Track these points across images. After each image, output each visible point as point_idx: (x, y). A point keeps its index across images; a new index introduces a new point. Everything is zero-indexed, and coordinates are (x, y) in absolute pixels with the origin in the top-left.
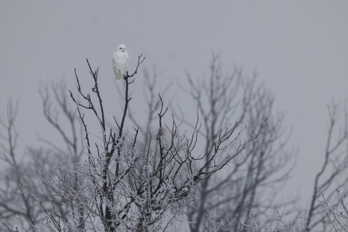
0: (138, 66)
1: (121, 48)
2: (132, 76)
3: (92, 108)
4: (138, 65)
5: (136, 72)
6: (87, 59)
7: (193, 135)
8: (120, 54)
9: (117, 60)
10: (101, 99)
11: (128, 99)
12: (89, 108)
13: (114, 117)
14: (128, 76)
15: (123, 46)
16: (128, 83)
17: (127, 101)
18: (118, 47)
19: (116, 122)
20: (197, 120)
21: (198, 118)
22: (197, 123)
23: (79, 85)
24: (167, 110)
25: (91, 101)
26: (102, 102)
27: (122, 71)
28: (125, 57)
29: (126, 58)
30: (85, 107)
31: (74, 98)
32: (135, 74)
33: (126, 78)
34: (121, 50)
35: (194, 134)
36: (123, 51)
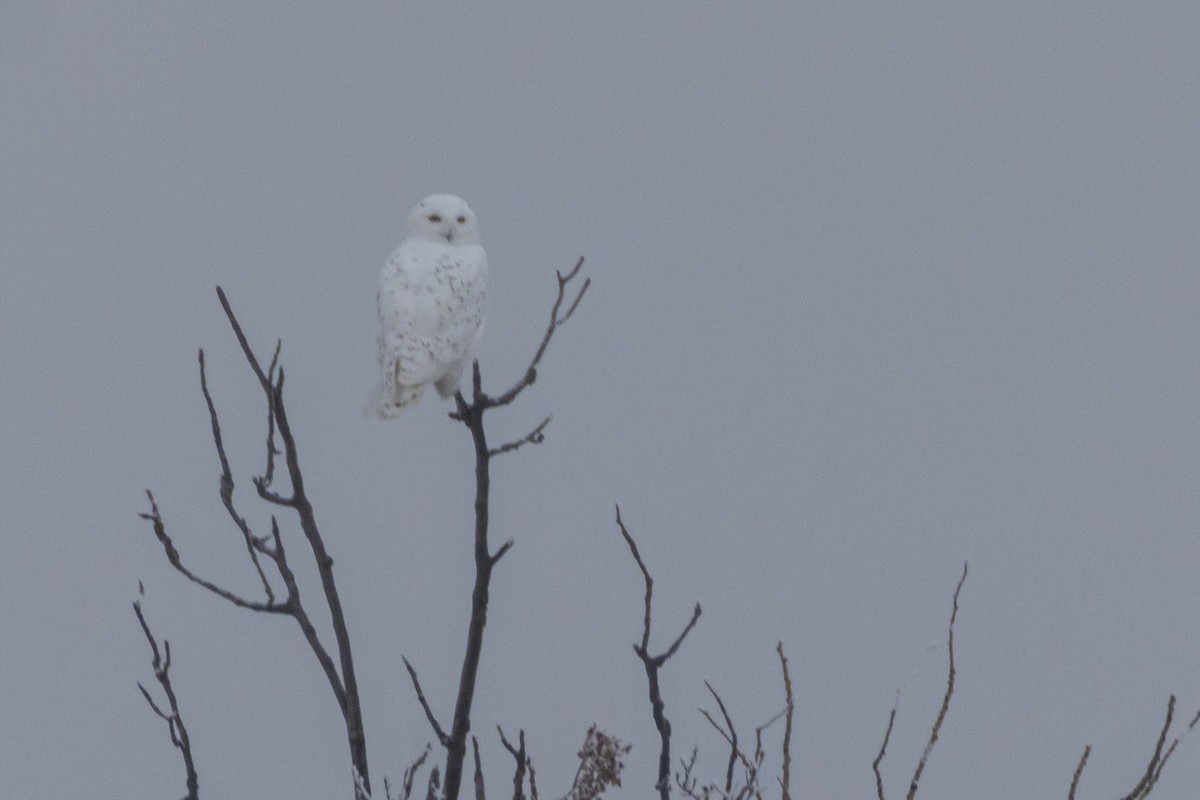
0: (547, 339)
1: (435, 218)
2: (507, 399)
3: (292, 607)
4: (551, 331)
5: (531, 377)
6: (220, 291)
7: (914, 787)
8: (419, 256)
9: (392, 293)
10: (329, 552)
11: (492, 552)
12: (271, 608)
13: (409, 668)
14: (483, 402)
15: (450, 205)
16: (490, 445)
17: (485, 563)
18: (420, 212)
19: (422, 699)
20: (947, 686)
21: (952, 671)
22: (945, 708)
23: (224, 462)
24: (693, 622)
25: (290, 565)
26: (334, 569)
27: (412, 359)
28: (442, 276)
29: (451, 279)
30: (239, 603)
31: (175, 545)
32: (528, 389)
33: (471, 414)
34: (435, 227)
35: (918, 775)
36: (449, 237)
